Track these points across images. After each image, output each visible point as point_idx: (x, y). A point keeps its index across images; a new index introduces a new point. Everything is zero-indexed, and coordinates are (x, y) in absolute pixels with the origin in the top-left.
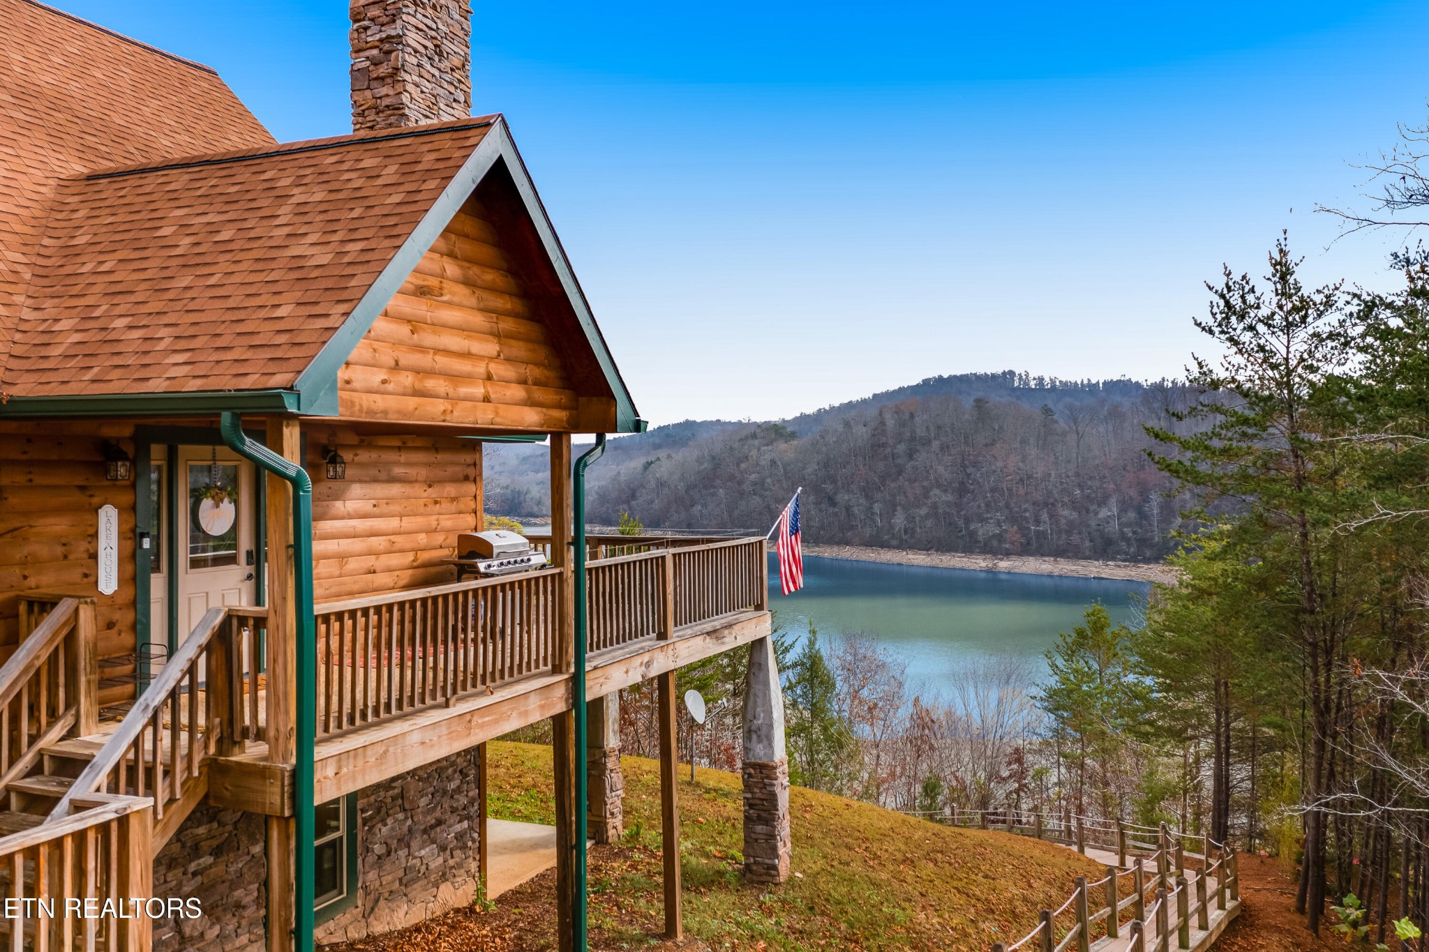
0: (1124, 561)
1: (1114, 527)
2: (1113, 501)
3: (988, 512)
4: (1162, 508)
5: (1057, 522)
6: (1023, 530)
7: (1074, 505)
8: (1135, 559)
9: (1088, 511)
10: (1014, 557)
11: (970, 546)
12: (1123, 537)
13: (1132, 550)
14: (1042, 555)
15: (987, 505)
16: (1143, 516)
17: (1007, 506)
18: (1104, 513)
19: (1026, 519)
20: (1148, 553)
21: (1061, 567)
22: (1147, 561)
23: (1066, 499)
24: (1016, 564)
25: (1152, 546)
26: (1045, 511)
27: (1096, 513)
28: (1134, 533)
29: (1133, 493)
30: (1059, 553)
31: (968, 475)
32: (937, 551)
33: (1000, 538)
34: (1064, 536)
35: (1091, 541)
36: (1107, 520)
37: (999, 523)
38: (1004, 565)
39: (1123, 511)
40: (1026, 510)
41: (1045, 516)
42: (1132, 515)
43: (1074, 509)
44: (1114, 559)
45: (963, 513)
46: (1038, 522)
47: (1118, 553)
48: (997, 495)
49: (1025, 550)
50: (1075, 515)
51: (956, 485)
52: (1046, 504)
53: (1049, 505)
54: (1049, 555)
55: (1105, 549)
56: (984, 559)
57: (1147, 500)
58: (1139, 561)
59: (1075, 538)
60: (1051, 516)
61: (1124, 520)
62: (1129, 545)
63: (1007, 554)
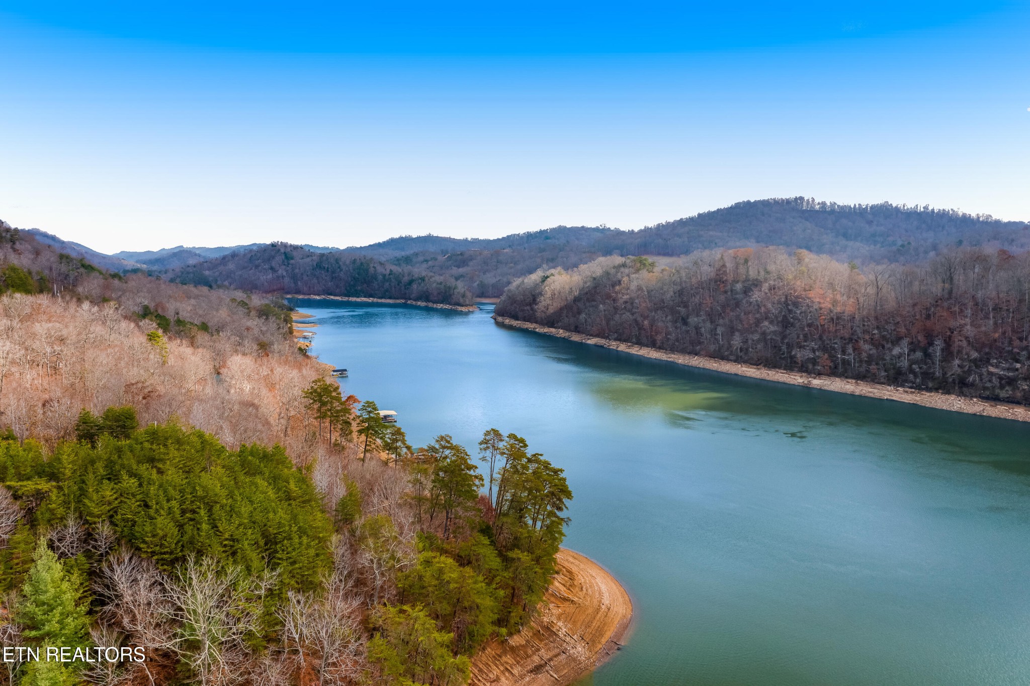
0: (911, 388)
1: (904, 363)
2: (905, 342)
3: (805, 341)
4: (943, 350)
5: (860, 354)
6: (832, 358)
7: (872, 341)
8: (919, 388)
9: (883, 347)
10: (823, 377)
11: (791, 365)
12: (912, 371)
13: (918, 380)
14: (847, 377)
15: (805, 336)
16: (927, 355)
17: (821, 338)
18: (896, 351)
19: (834, 349)
20: (930, 385)
21: (860, 388)
22: (929, 390)
23: (867, 337)
24: (826, 382)
25: (933, 379)
26: (850, 346)
27: (890, 350)
28: (920, 368)
29: (920, 337)
30: (860, 377)
31: (790, 311)
32: (765, 366)
33: (814, 362)
34: (864, 365)
35: (885, 371)
36: (900, 356)
37: (814, 351)
38: (816, 382)
39: (912, 350)
40: (836, 343)
41: (850, 350)
42: (919, 355)
43: (873, 344)
44: (902, 386)
45: (786, 341)
46: (844, 352)
47: (906, 381)
48: (812, 329)
49: (833, 372)
50: (874, 351)
51: (780, 319)
52: (851, 340)
53: (852, 340)
54: (852, 378)
55: (896, 378)
56: (801, 377)
57: (931, 344)
58: (923, 389)
59: (873, 367)
60: (854, 350)
61: (911, 357)
62: (916, 376)
63: (819, 374)
